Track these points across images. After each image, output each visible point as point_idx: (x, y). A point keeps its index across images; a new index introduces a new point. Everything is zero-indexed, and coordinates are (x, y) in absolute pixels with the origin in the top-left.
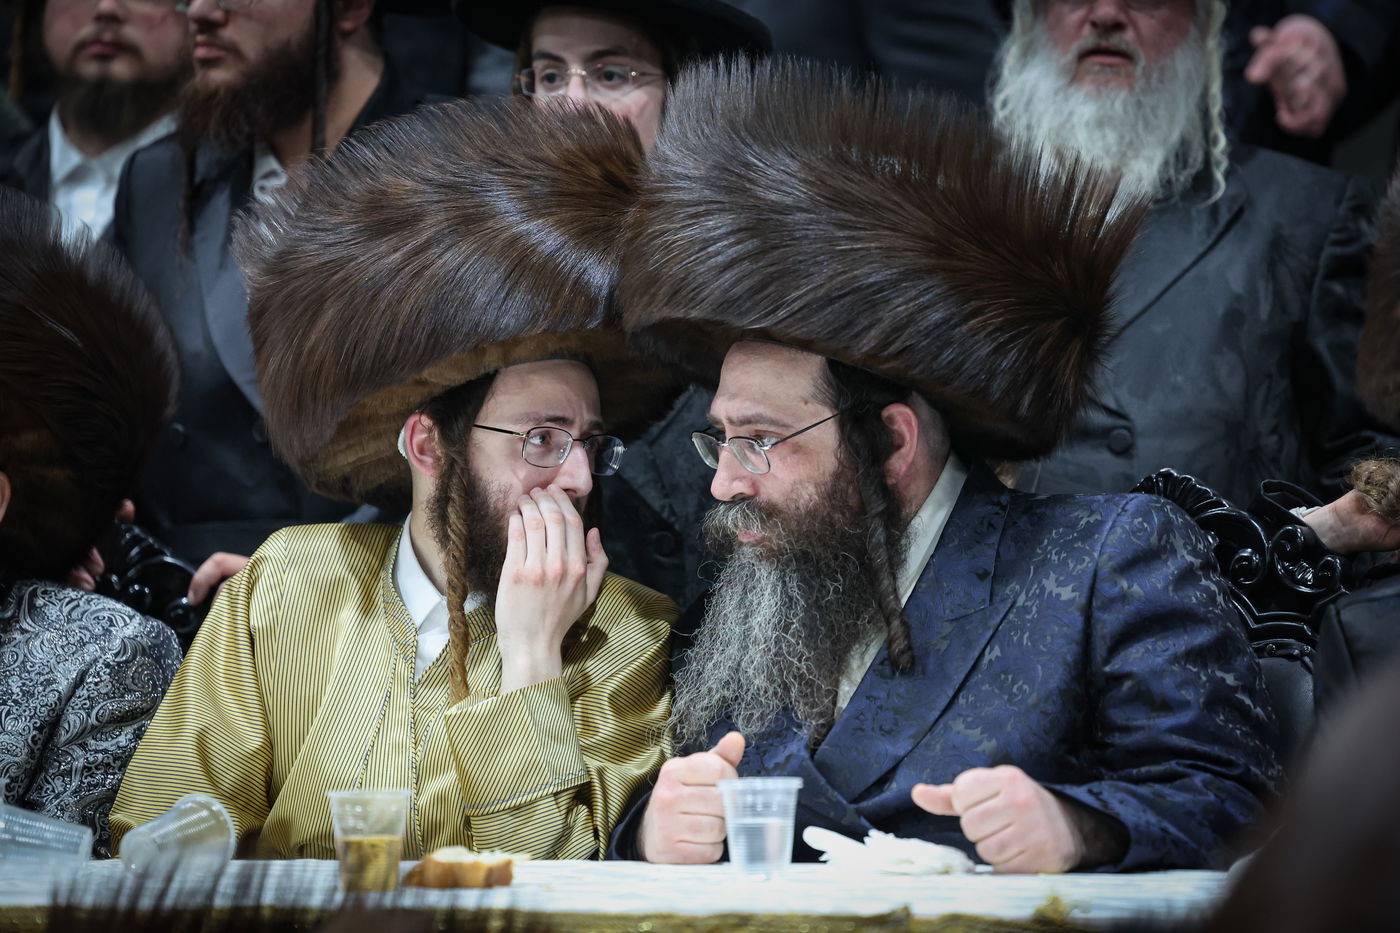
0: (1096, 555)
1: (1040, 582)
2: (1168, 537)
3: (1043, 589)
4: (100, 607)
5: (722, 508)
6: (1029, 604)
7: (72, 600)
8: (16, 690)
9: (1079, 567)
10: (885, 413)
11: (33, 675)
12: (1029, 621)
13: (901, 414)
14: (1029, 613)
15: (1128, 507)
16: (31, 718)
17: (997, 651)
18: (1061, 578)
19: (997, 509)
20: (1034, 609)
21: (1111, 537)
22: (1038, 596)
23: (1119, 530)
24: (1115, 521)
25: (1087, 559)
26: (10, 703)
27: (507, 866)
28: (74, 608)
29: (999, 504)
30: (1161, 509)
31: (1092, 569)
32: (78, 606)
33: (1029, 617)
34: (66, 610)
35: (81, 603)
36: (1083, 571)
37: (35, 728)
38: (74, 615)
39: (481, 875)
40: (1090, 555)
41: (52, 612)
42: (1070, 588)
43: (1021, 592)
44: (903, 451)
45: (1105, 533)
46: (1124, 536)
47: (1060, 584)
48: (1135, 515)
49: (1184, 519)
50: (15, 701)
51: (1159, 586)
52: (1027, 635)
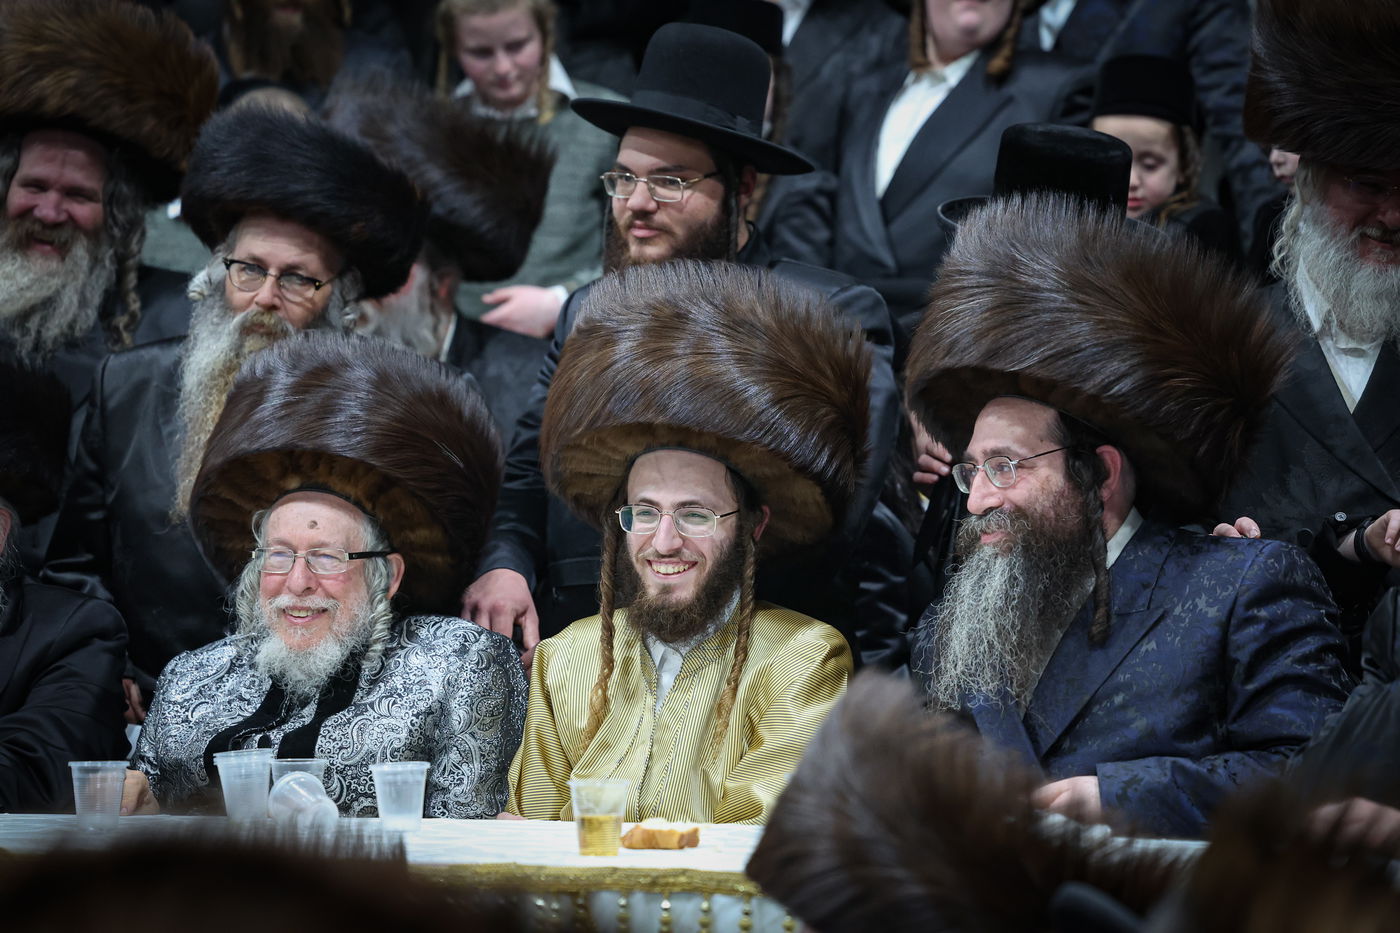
0: (1237, 586)
1: (1194, 600)
2: (1292, 575)
3: (1196, 606)
4: (456, 626)
5: (974, 518)
6: (1183, 615)
7: (436, 623)
8: (400, 687)
9: (1224, 594)
10: (1098, 450)
11: (411, 675)
12: (1182, 628)
13: (1109, 452)
14: (1183, 623)
15: (1264, 550)
16: (411, 707)
17: (1153, 645)
18: (1211, 600)
19: (1166, 539)
20: (1187, 620)
21: (1250, 572)
22: (1191, 611)
23: (1256, 567)
24: (1253, 561)
25: (1231, 588)
26: (395, 696)
27: (696, 831)
28: (437, 629)
29: (1168, 536)
30: (1289, 553)
31: (1233, 597)
32: (441, 626)
33: (1183, 625)
34: (432, 630)
35: (443, 624)
36: (1227, 597)
37: (413, 715)
38: (438, 633)
39: (675, 840)
40: (1233, 585)
41: (423, 633)
42: (1216, 608)
43: (1178, 604)
44: (1110, 481)
45: (1246, 570)
46: (1259, 573)
47: (1210, 605)
48: (1270, 556)
49: (1305, 560)
50: (400, 695)
51: (1279, 612)
52: (1178, 638)
